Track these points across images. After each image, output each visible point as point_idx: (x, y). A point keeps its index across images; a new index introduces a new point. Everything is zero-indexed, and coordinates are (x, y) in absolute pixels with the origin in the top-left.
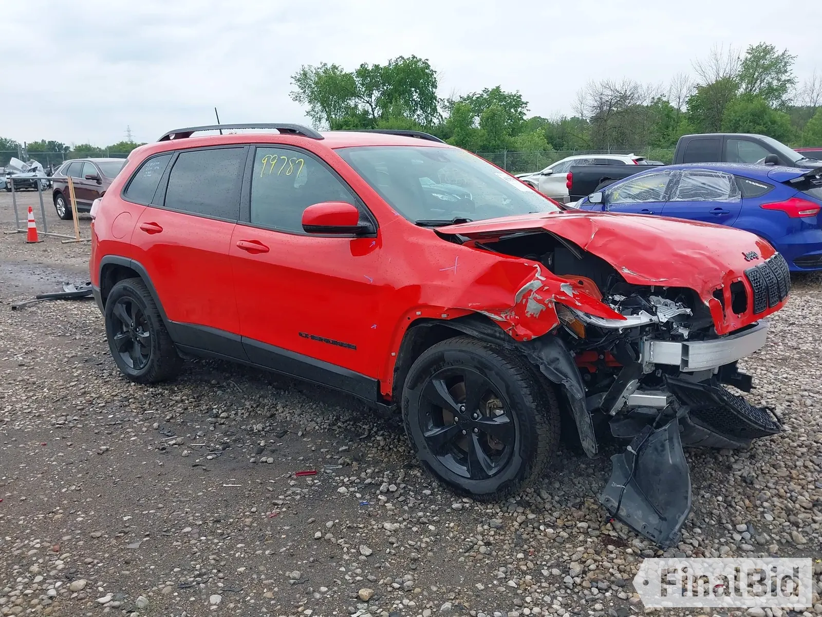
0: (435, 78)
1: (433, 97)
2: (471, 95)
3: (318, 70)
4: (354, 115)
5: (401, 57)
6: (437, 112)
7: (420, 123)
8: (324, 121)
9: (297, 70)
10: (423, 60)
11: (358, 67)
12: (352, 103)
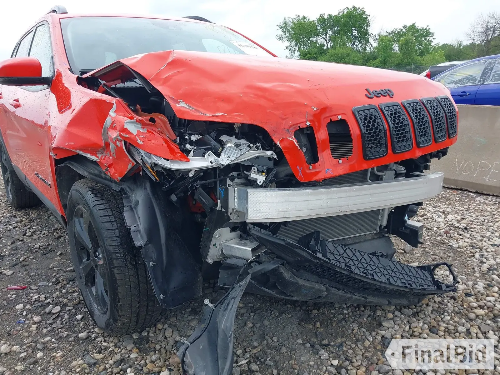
0: (369, 20)
1: (367, 33)
2: (394, 30)
3: (294, 20)
4: (315, 47)
5: (347, 8)
6: (369, 42)
7: (358, 50)
8: (296, 52)
9: (281, 21)
10: (361, 8)
11: (319, 17)
12: (314, 40)
